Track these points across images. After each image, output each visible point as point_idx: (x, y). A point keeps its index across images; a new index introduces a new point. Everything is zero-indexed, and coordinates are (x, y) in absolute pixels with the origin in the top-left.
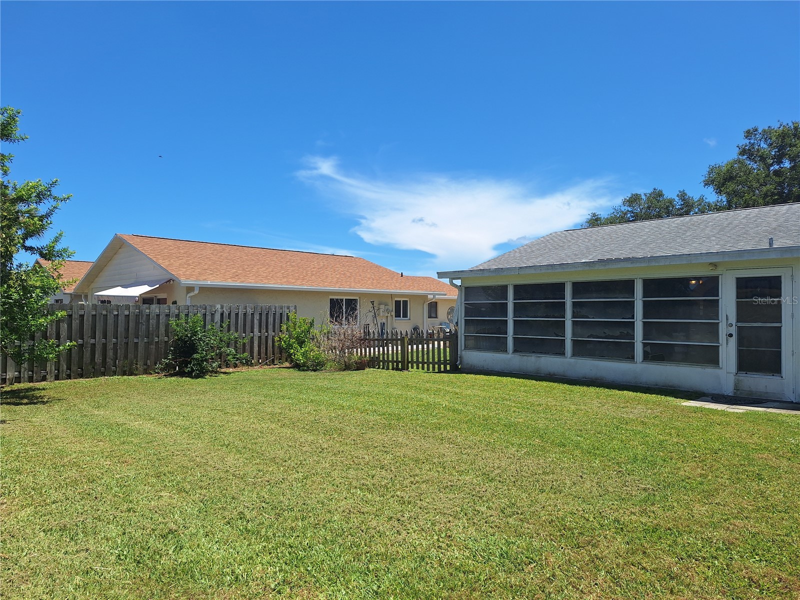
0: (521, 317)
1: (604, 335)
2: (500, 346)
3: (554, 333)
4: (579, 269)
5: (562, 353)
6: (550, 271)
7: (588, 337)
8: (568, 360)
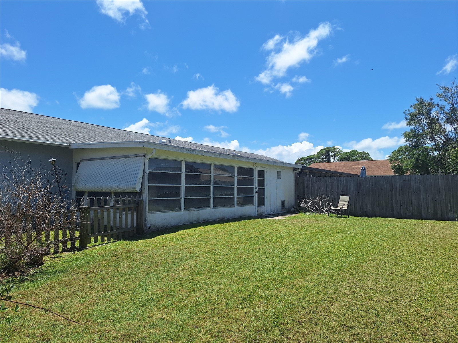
0: (189, 184)
1: (224, 194)
2: (174, 206)
3: (206, 194)
4: (230, 158)
5: (209, 207)
6: (218, 157)
7: (219, 196)
8: (212, 210)
